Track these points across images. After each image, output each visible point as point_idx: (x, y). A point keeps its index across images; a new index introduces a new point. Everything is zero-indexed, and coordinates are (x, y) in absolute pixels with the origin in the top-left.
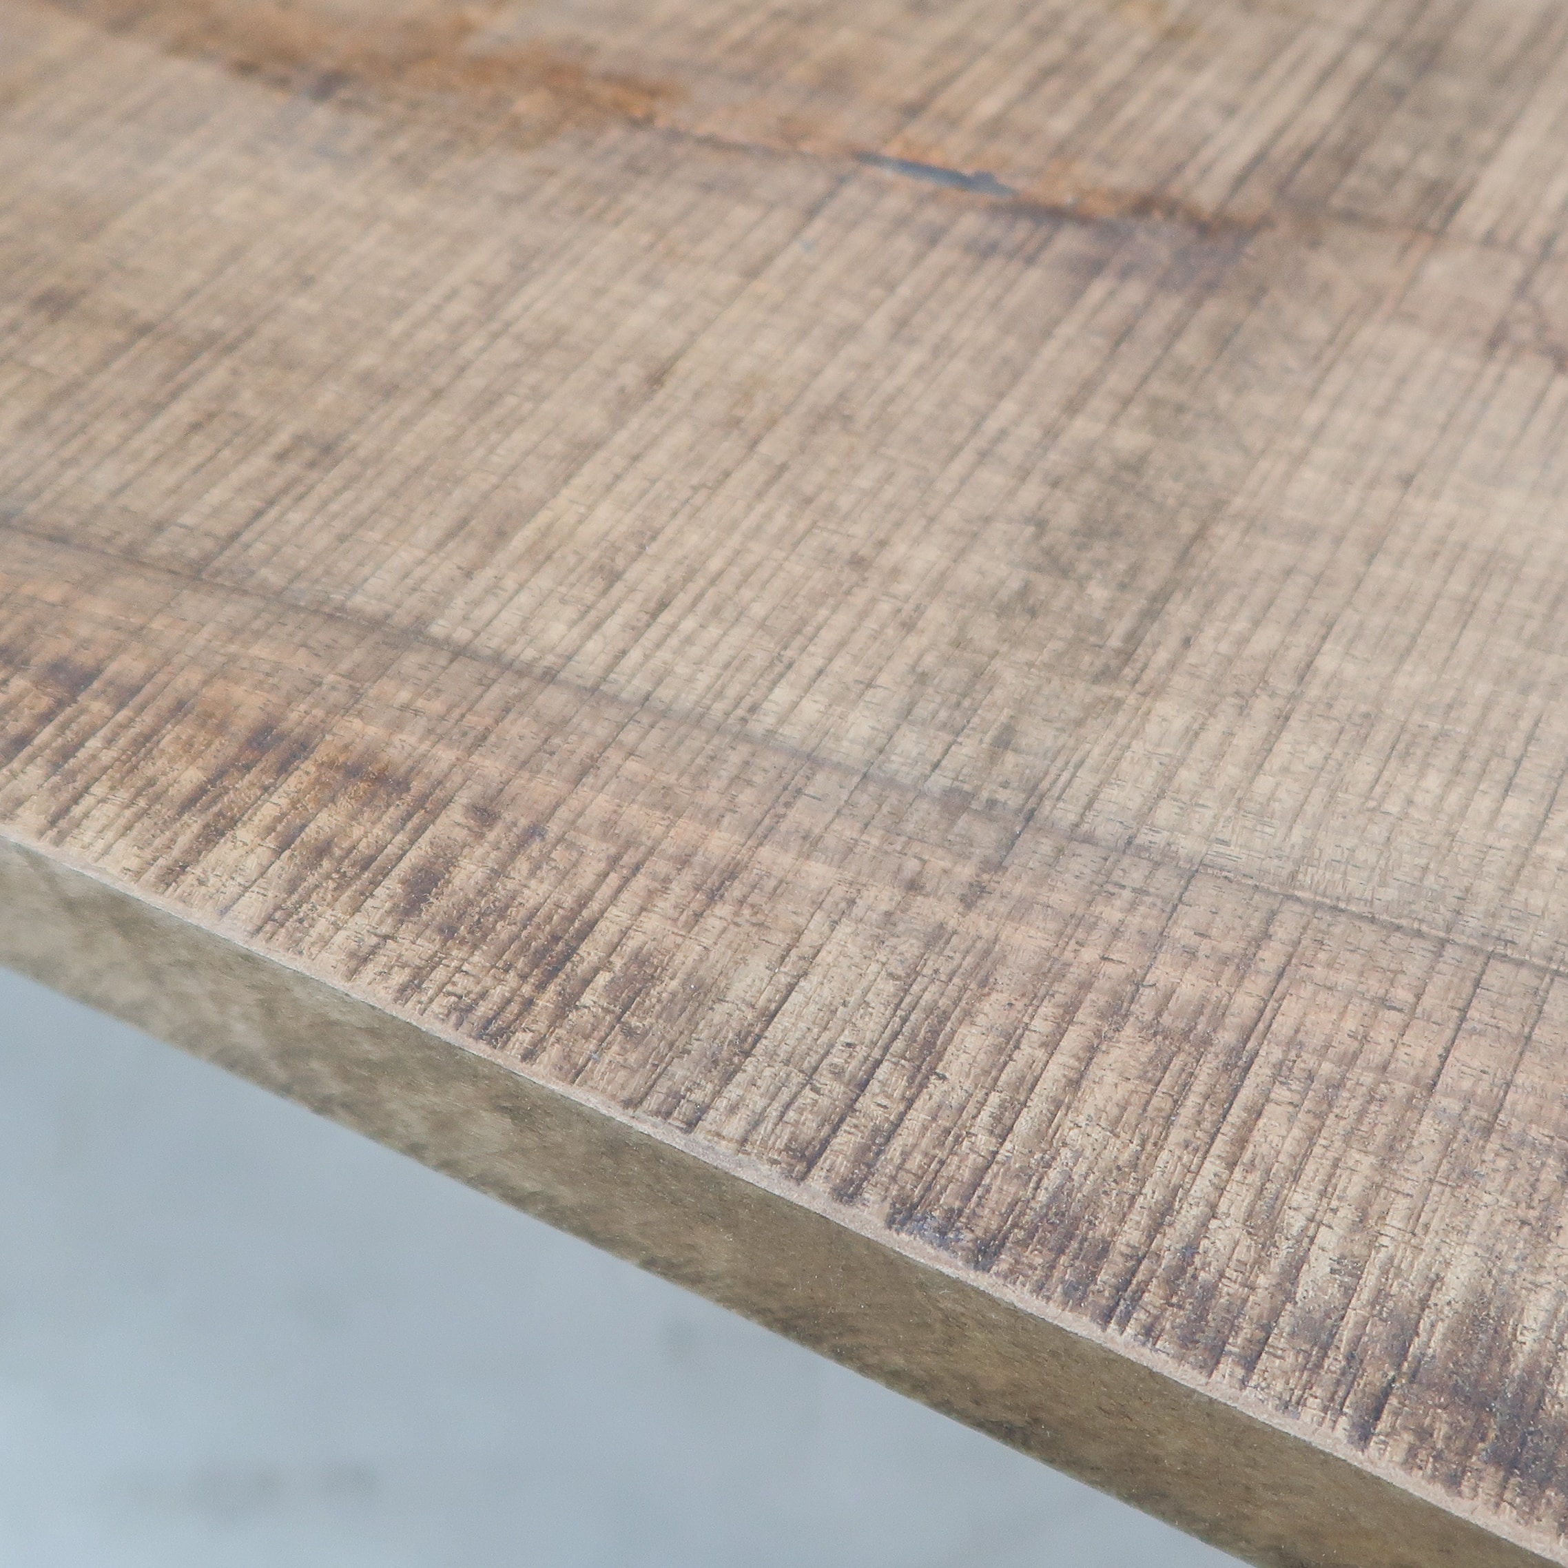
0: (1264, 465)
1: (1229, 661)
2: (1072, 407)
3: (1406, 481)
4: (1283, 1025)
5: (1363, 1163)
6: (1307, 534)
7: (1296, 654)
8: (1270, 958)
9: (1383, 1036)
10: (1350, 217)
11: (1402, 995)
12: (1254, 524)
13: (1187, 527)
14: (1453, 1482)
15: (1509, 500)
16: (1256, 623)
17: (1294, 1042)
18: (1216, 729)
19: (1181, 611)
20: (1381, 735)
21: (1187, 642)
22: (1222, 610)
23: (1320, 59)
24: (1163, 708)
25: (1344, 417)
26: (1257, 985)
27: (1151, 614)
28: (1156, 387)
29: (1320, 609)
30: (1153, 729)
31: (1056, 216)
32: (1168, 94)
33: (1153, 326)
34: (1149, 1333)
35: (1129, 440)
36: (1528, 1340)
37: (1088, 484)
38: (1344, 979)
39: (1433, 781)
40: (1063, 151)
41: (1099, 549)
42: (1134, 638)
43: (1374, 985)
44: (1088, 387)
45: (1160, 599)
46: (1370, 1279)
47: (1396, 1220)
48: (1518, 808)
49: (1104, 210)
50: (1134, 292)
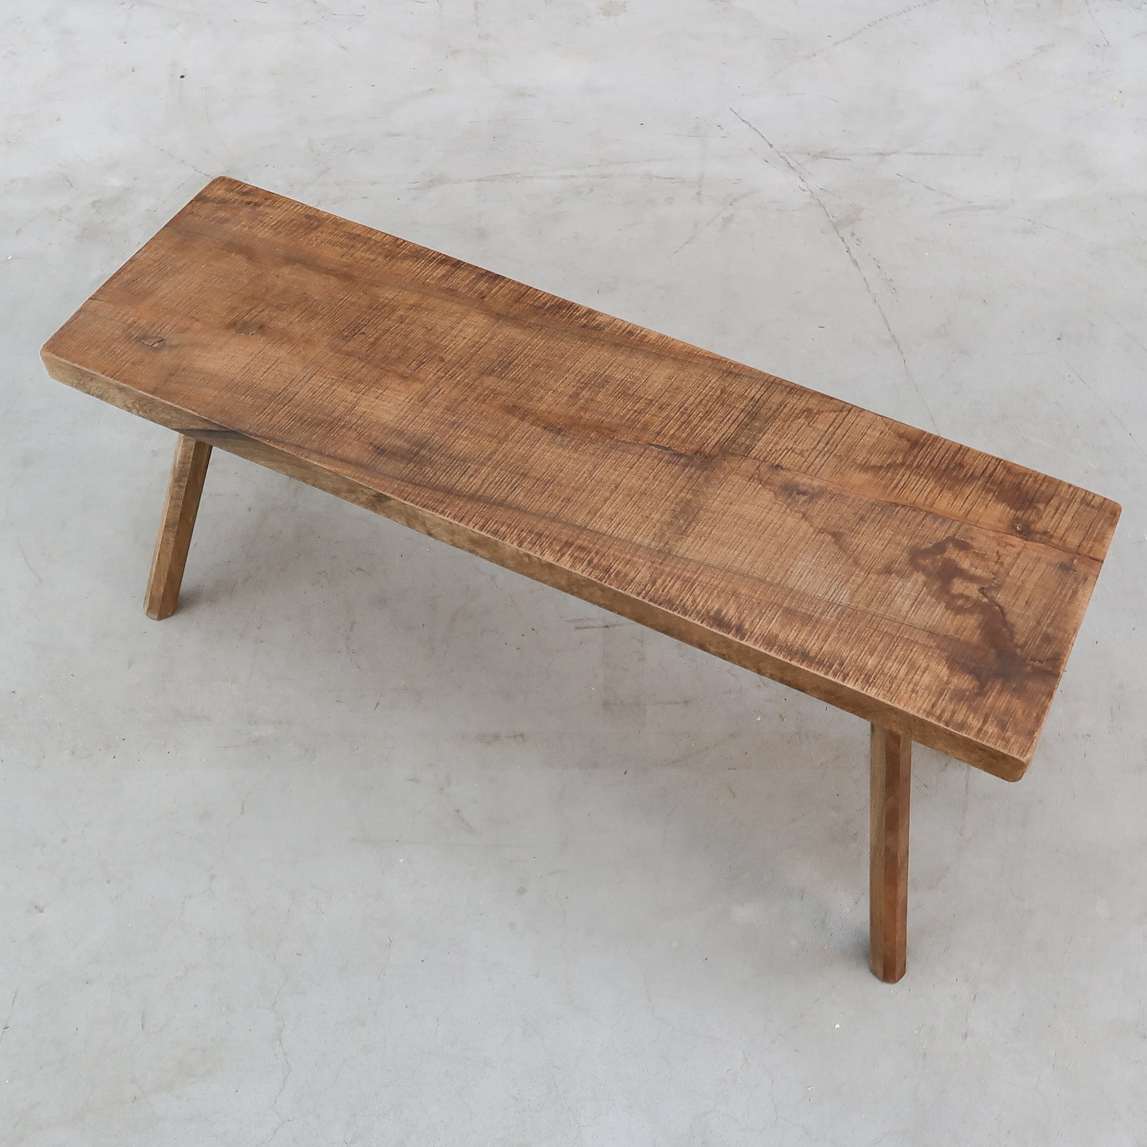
0: (709, 501)
1: (699, 532)
2: (681, 491)
3: (731, 503)
4: (700, 580)
5: (707, 595)
6: (714, 512)
7: (709, 531)
8: (699, 572)
9: (712, 581)
10: (732, 454)
11: (715, 576)
12: (707, 511)
13: (696, 511)
14: (711, 627)
15: (747, 506)
16: (704, 526)
17: (701, 582)
18: (696, 542)
19: (693, 524)
20: (720, 542)
21: (694, 529)
22: (699, 524)
23: (734, 418)
24: (689, 539)
25: (723, 492)
26: (697, 575)
27: (689, 525)
28: (694, 487)
29: (714, 524)
30: (687, 542)
31: (681, 455)
32: (704, 427)
33: (695, 476)
34: (679, 613)
35: (689, 497)
36: (723, 614)
37: (682, 504)
38: (709, 574)
39: (725, 549)
40: (684, 441)
41: (683, 515)
42: (686, 528)
43: (712, 575)
44: (684, 487)
45: (691, 522)
46: (706, 607)
47: (709, 602)
48: (736, 552)
49: (689, 453)
50: (693, 470)
